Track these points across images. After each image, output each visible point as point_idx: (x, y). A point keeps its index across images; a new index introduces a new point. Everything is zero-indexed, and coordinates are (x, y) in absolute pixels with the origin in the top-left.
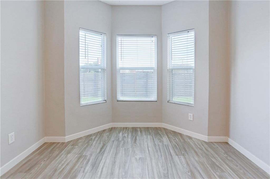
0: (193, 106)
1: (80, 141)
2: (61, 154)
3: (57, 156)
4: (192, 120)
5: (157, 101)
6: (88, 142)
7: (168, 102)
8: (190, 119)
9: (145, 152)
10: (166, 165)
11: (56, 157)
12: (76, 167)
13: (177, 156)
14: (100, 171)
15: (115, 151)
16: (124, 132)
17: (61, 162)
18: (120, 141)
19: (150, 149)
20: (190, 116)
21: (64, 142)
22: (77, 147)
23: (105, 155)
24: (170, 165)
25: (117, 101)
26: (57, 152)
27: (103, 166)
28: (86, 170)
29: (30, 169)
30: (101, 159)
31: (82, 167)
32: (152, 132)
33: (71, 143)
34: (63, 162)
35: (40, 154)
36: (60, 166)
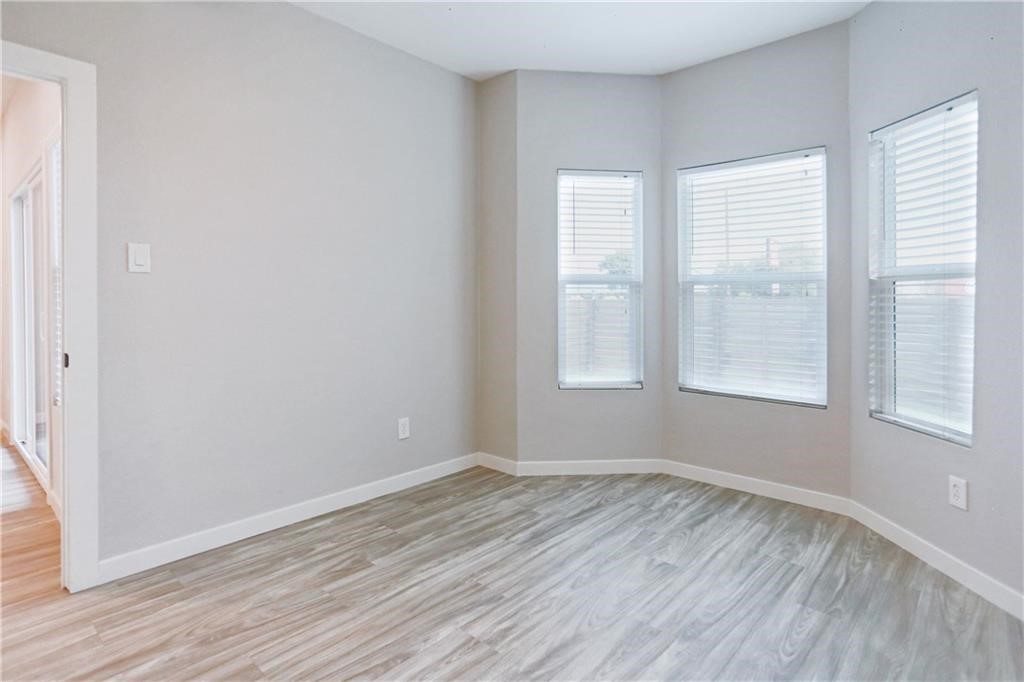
0: (968, 442)
1: (550, 482)
2: (491, 494)
3: (481, 496)
4: (964, 507)
5: (826, 407)
6: (565, 490)
7: (871, 416)
8: (952, 501)
9: (694, 558)
10: (728, 608)
11: (477, 497)
12: (500, 527)
13: (799, 606)
14: (540, 550)
15: (612, 528)
16: (685, 493)
17: (481, 508)
18: (651, 510)
19: (721, 555)
20: (955, 486)
21: (513, 474)
22: (532, 491)
23: (580, 527)
24: (742, 613)
25: (680, 389)
26: (485, 489)
27: (556, 545)
28: (514, 538)
29: (424, 501)
30: (564, 531)
31: (510, 530)
32: (787, 518)
33: (528, 481)
34: (484, 509)
35: (458, 482)
36: (474, 513)
